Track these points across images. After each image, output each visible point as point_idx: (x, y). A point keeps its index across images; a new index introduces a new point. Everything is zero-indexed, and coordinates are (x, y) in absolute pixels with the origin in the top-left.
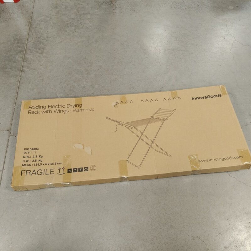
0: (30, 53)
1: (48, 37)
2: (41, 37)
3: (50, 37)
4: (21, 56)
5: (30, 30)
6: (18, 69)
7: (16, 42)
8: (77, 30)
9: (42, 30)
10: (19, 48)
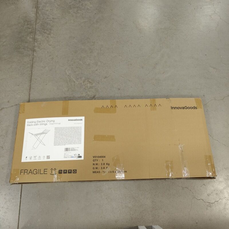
0: (39, 34)
1: (53, 19)
2: (47, 18)
3: (56, 19)
4: (32, 37)
5: (37, 12)
6: (30, 49)
7: (26, 24)
8: (79, 11)
9: (48, 12)
10: (29, 30)
